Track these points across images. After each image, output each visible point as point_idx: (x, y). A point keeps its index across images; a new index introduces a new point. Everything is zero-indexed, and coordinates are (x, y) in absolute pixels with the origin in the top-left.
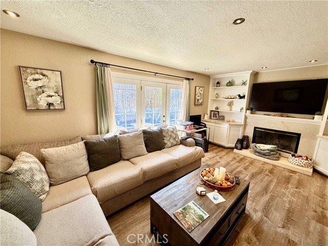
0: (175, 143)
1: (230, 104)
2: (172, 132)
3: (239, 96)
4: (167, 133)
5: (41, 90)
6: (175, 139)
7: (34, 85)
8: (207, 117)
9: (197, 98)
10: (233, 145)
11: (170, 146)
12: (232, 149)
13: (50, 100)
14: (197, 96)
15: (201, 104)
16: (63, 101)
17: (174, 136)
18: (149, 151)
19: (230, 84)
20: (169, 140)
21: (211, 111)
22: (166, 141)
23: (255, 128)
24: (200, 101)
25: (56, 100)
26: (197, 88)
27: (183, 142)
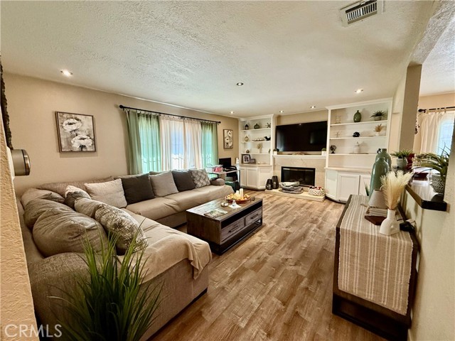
0: (205, 184)
1: (260, 147)
2: (202, 173)
3: (266, 138)
4: (197, 174)
5: (74, 133)
6: (204, 180)
7: (69, 128)
8: (238, 161)
9: (226, 141)
10: (264, 187)
11: (200, 186)
12: (263, 190)
13: (83, 142)
14: (226, 140)
15: (231, 148)
16: (94, 144)
17: (204, 177)
18: (180, 191)
19: (257, 127)
20: (199, 181)
21: (243, 155)
22: (196, 182)
23: (282, 168)
24: (230, 145)
25: (88, 143)
26: (226, 131)
27: (213, 182)
